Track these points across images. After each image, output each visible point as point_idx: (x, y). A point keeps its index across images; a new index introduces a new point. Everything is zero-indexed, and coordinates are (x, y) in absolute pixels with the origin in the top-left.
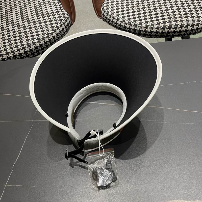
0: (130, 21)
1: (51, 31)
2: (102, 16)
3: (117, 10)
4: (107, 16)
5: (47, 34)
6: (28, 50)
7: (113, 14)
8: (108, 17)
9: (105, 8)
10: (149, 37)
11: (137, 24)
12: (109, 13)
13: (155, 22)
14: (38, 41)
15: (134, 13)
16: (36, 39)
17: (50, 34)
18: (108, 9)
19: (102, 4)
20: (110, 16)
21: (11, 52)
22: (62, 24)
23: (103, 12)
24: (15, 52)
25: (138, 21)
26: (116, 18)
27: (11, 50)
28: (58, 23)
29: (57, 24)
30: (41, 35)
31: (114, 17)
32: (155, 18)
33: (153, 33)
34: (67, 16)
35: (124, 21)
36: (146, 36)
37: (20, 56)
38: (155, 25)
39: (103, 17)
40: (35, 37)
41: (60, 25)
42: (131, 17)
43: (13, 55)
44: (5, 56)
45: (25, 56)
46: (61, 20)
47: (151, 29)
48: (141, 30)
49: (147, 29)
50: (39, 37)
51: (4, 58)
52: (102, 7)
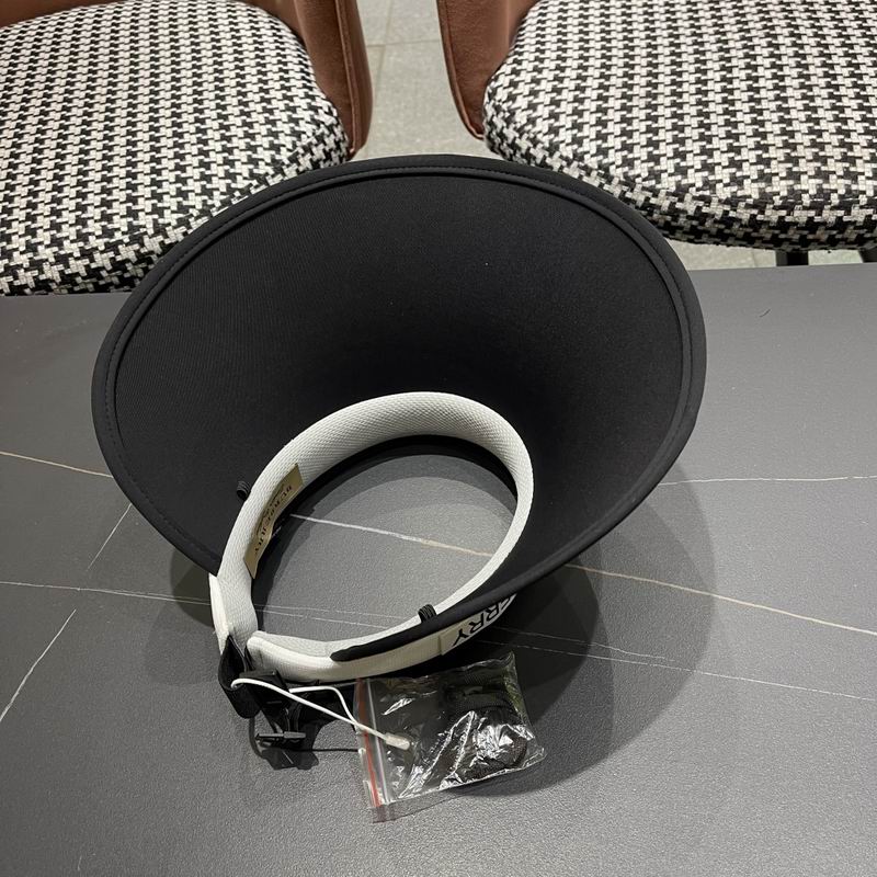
0: (605, 161)
1: (245, 178)
2: (487, 128)
3: (553, 107)
4: (505, 131)
5: (225, 190)
6: (132, 256)
7: (532, 121)
8: (510, 133)
9: (502, 95)
10: (690, 241)
11: (639, 176)
12: (517, 119)
13: (723, 174)
14: (179, 220)
15: (630, 124)
16: (173, 212)
17: (237, 194)
18: (512, 98)
20: (521, 131)
21: (52, 260)
22: (301, 151)
23: (490, 111)
24: (72, 261)
25: (643, 162)
26: (546, 140)
27: (56, 249)
28: (284, 146)
29: (278, 151)
30: (197, 195)
31: (535, 137)
32: (723, 152)
33: (708, 224)
34: (329, 120)
35: (579, 157)
36: (678, 235)
37: (94, 280)
38: (719, 186)
39: (490, 132)
40: (170, 202)
41: (290, 154)
42: (611, 141)
43: (61, 272)
44: (26, 277)
45: (115, 280)
46: (298, 135)
47: (701, 203)
48: (653, 206)
49: (681, 200)
50: (185, 203)
51: (21, 285)
52: (489, 89)
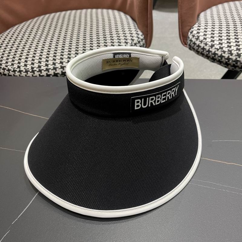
0: (230, 49)
3: (212, 35)
4: (196, 42)
8: (198, 43)
9: (195, 32)
12: (200, 38)
15: (238, 39)
19: (191, 27)
20: (201, 42)
21: (60, 67)
23: (191, 37)
26: (210, 44)
27: (61, 64)
28: (129, 43)
31: (206, 43)
34: (142, 38)
35: (221, 48)
39: (190, 43)
42: (232, 44)
43: (62, 71)
44: (51, 72)
46: (133, 40)
51: (50, 74)
52: (190, 31)
